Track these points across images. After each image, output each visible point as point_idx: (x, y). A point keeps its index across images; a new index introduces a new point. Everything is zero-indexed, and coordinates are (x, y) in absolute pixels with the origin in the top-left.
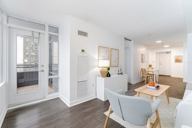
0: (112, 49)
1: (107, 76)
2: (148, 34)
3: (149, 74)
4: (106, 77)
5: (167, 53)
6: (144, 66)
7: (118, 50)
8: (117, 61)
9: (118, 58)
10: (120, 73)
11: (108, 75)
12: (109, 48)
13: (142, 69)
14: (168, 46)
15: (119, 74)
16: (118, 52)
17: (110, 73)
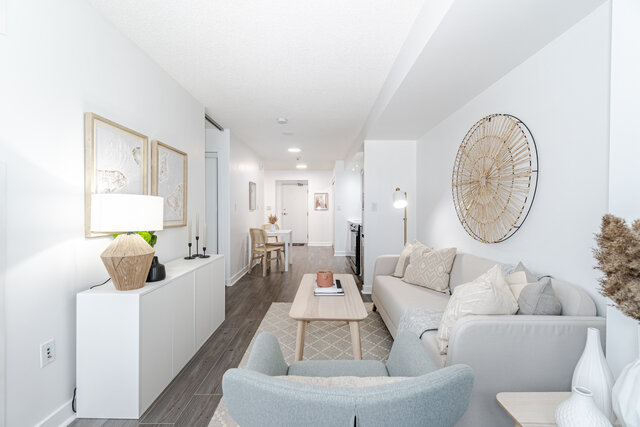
0: (159, 144)
1: (149, 280)
2: (281, 120)
3: (269, 245)
4: (142, 286)
5: (300, 185)
6: (255, 220)
7: (185, 154)
8: (181, 204)
9: (185, 188)
10: (194, 252)
11: (156, 273)
12: (145, 137)
13: (251, 230)
14: (304, 166)
15: (190, 258)
16: (185, 163)
17: (160, 261)
